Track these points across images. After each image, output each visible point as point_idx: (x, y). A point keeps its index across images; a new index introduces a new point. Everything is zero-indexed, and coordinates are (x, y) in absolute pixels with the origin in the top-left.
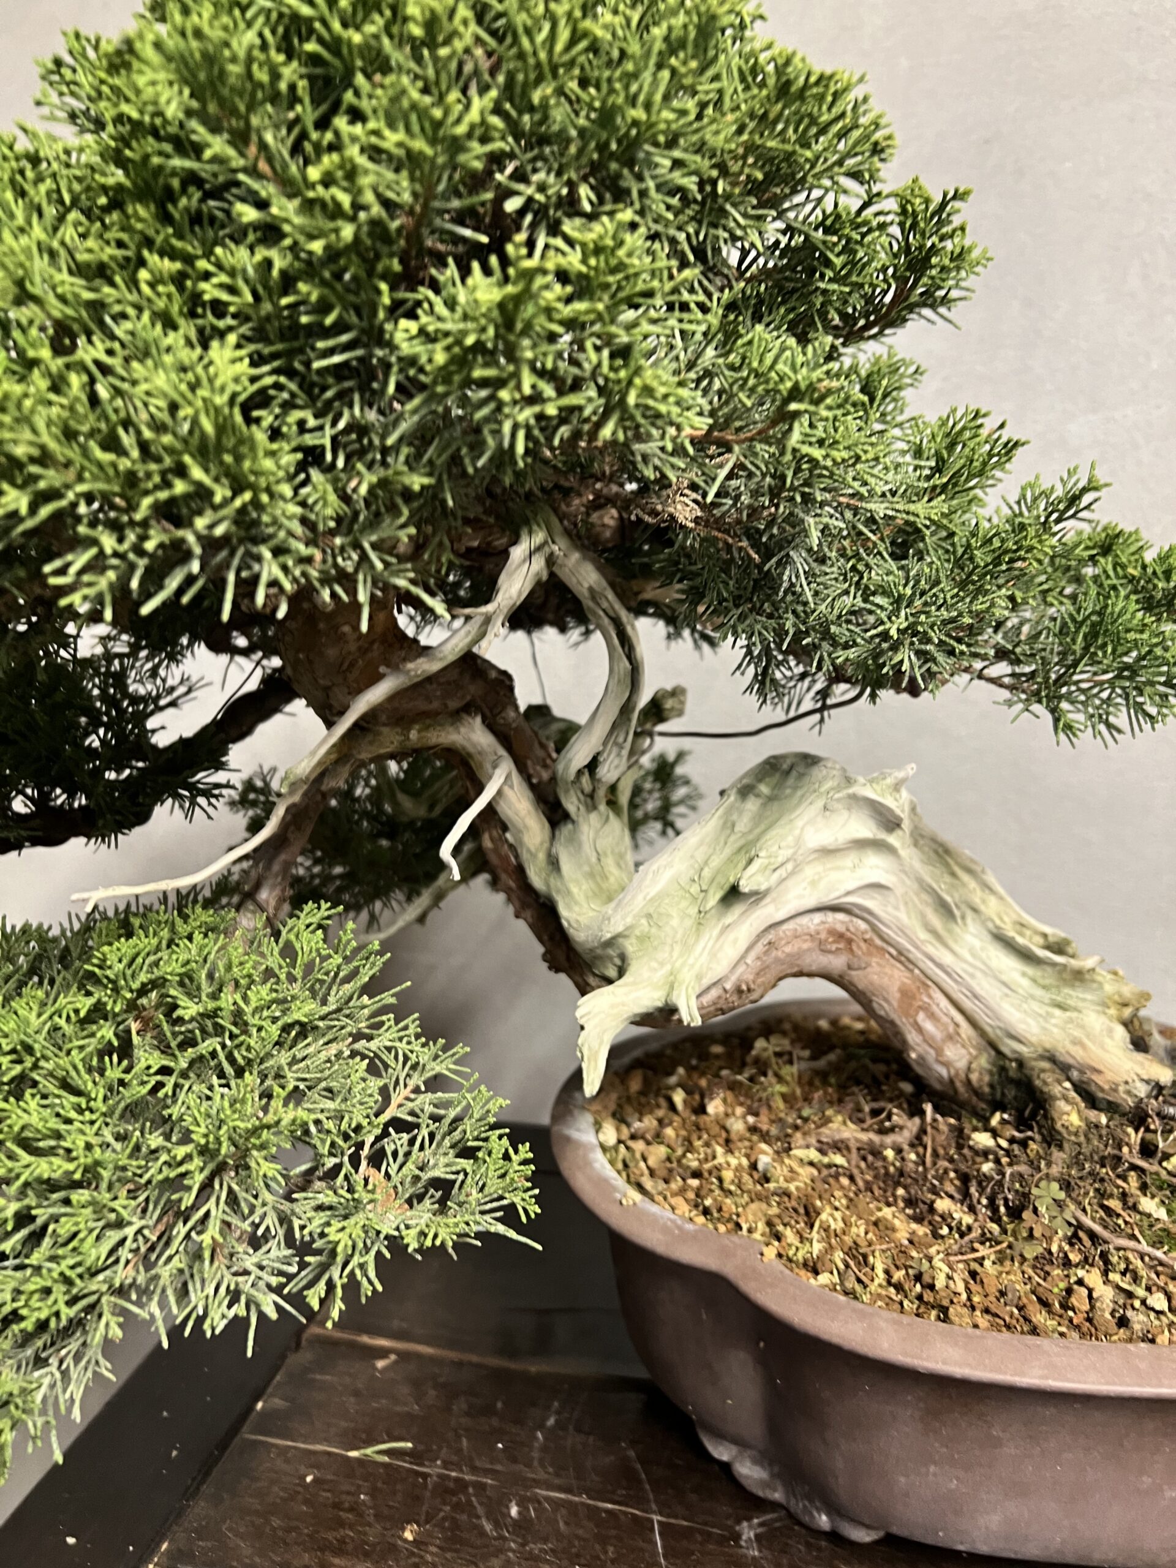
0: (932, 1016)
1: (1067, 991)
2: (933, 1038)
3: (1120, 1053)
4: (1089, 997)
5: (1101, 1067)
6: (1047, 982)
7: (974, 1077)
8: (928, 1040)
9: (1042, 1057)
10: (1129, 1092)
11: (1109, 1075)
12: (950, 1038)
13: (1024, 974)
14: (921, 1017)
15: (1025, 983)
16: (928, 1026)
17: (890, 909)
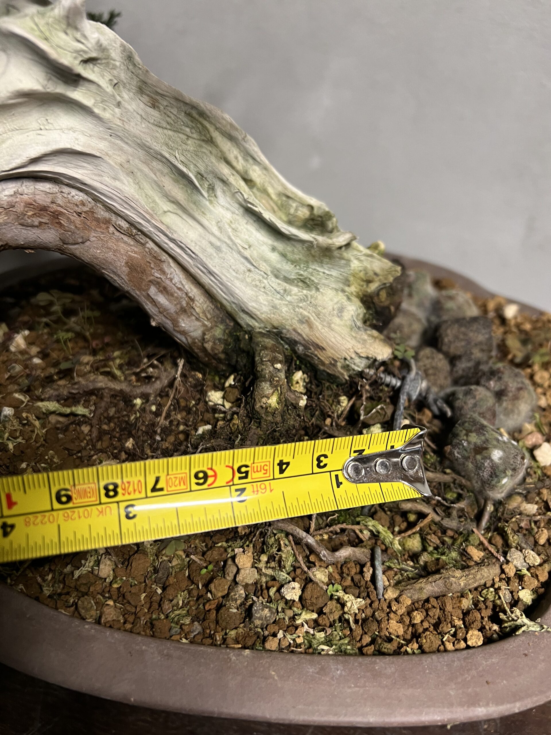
0: (164, 290)
1: (315, 266)
2: (165, 310)
3: (345, 331)
4: (334, 273)
5: (324, 345)
6: (297, 257)
7: (208, 346)
8: (163, 311)
9: (269, 334)
10: (347, 367)
11: (330, 352)
12: (184, 310)
13: (274, 249)
14: (153, 291)
15: (274, 257)
16: (162, 299)
17: (107, 179)
